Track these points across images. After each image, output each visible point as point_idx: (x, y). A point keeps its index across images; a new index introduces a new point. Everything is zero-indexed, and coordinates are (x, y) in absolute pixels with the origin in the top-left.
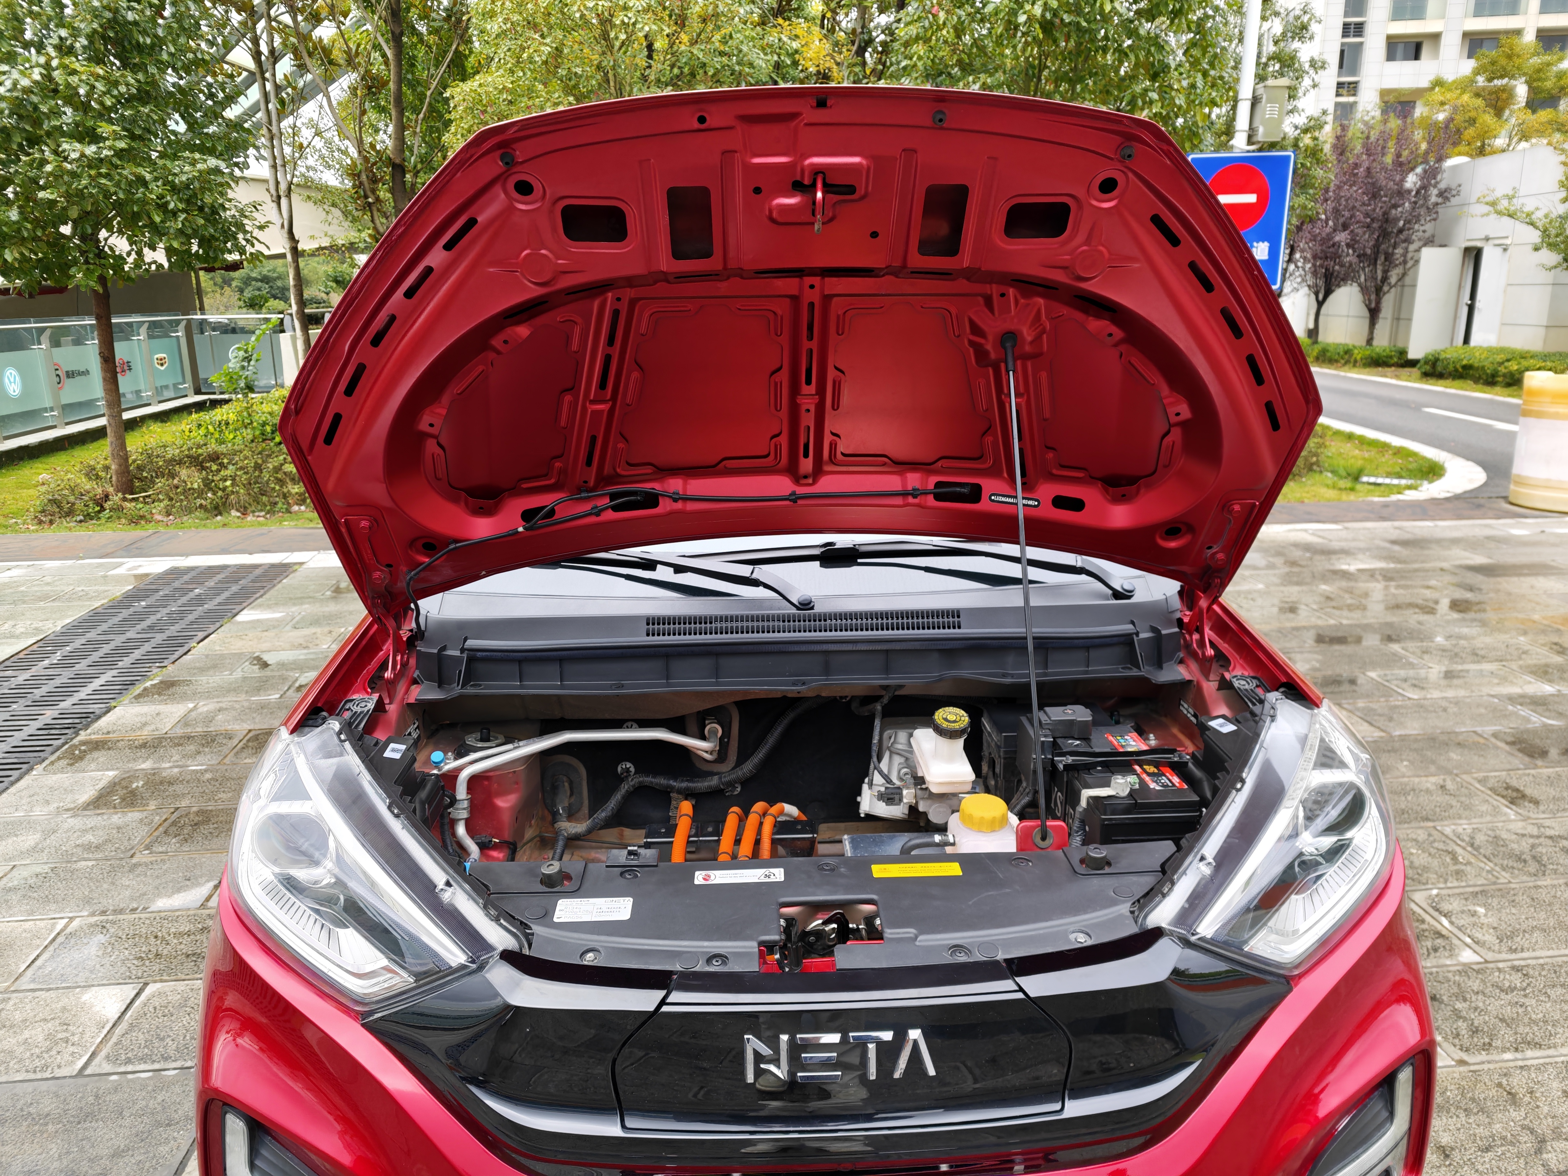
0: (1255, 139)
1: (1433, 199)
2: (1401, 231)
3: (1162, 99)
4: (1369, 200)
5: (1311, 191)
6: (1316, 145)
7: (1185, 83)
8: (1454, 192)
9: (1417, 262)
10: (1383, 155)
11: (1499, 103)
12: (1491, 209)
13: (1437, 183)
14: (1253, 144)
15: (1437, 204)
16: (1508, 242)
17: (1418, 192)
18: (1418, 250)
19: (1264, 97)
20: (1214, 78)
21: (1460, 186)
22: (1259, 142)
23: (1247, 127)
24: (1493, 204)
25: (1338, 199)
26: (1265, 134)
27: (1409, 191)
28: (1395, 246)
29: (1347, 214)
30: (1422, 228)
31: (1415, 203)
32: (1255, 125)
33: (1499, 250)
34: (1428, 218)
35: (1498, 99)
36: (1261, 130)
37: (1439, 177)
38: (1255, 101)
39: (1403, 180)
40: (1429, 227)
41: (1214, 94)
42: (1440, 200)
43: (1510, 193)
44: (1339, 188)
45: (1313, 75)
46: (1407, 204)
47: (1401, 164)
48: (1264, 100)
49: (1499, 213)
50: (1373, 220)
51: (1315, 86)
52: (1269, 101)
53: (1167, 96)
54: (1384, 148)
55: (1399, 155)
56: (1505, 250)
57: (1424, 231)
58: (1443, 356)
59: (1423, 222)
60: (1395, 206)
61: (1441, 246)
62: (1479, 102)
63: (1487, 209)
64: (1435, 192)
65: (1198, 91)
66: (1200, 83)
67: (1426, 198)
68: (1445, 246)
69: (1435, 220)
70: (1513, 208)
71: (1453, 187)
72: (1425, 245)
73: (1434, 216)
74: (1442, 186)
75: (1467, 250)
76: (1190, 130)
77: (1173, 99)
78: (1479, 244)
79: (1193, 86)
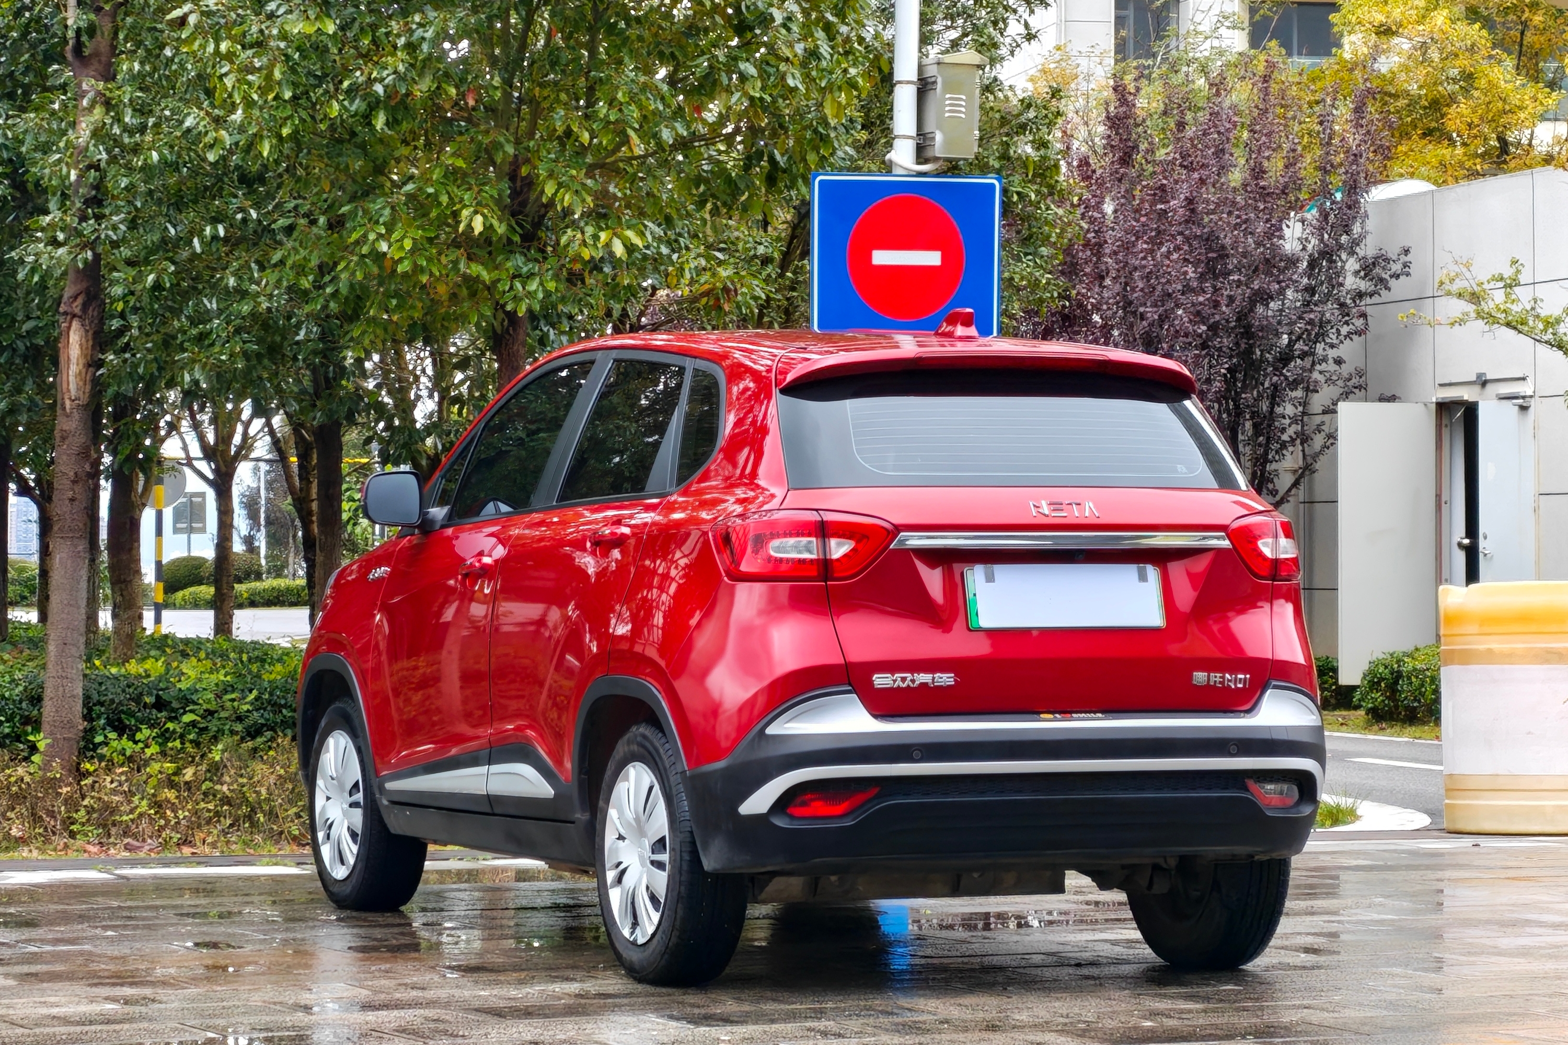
0: (929, 153)
1: (1351, 282)
2: (1285, 358)
3: (763, 75)
4: (1202, 278)
5: (1044, 251)
6: (1044, 158)
7: (799, 48)
8: (1396, 267)
9: (1332, 437)
10: (1223, 169)
11: (1529, 38)
12: (1470, 308)
13: (1356, 243)
14: (926, 161)
15: (1360, 295)
16: (1526, 389)
17: (1313, 264)
18: (1330, 411)
19: (939, 80)
20: (847, 40)
21: (1407, 252)
22: (936, 159)
23: (913, 131)
24: (1475, 298)
25: (1126, 273)
26: (947, 142)
27: (1292, 261)
28: (1275, 396)
29: (1152, 314)
30: (1332, 353)
31: (1311, 290)
32: (928, 129)
33: (1511, 408)
34: (1345, 330)
35: (1525, 25)
36: (939, 137)
37: (1356, 229)
38: (924, 87)
39: (1275, 231)
40: (1349, 350)
41: (853, 71)
42: (1364, 285)
43: (1508, 272)
44: (1127, 247)
45: (1026, 16)
46: (1290, 293)
47: (1264, 194)
48: (939, 86)
49: (1489, 318)
50: (1214, 328)
51: (1030, 37)
52: (948, 88)
53: (772, 70)
54: (1220, 152)
55: (1258, 172)
56: (1524, 408)
57: (1339, 362)
58: (1409, 665)
59: (1333, 338)
60: (1263, 297)
61: (1382, 399)
62: (1475, 32)
63: (1465, 307)
64: (1352, 265)
65: (824, 64)
66: (825, 49)
67: (1335, 282)
68: (1392, 399)
69: (1359, 333)
70: (1516, 308)
71: (1392, 254)
72: (1346, 395)
73: (1359, 323)
74: (1368, 249)
75: (1444, 408)
76: (815, 131)
77: (783, 77)
78: (1467, 394)
79: (813, 54)
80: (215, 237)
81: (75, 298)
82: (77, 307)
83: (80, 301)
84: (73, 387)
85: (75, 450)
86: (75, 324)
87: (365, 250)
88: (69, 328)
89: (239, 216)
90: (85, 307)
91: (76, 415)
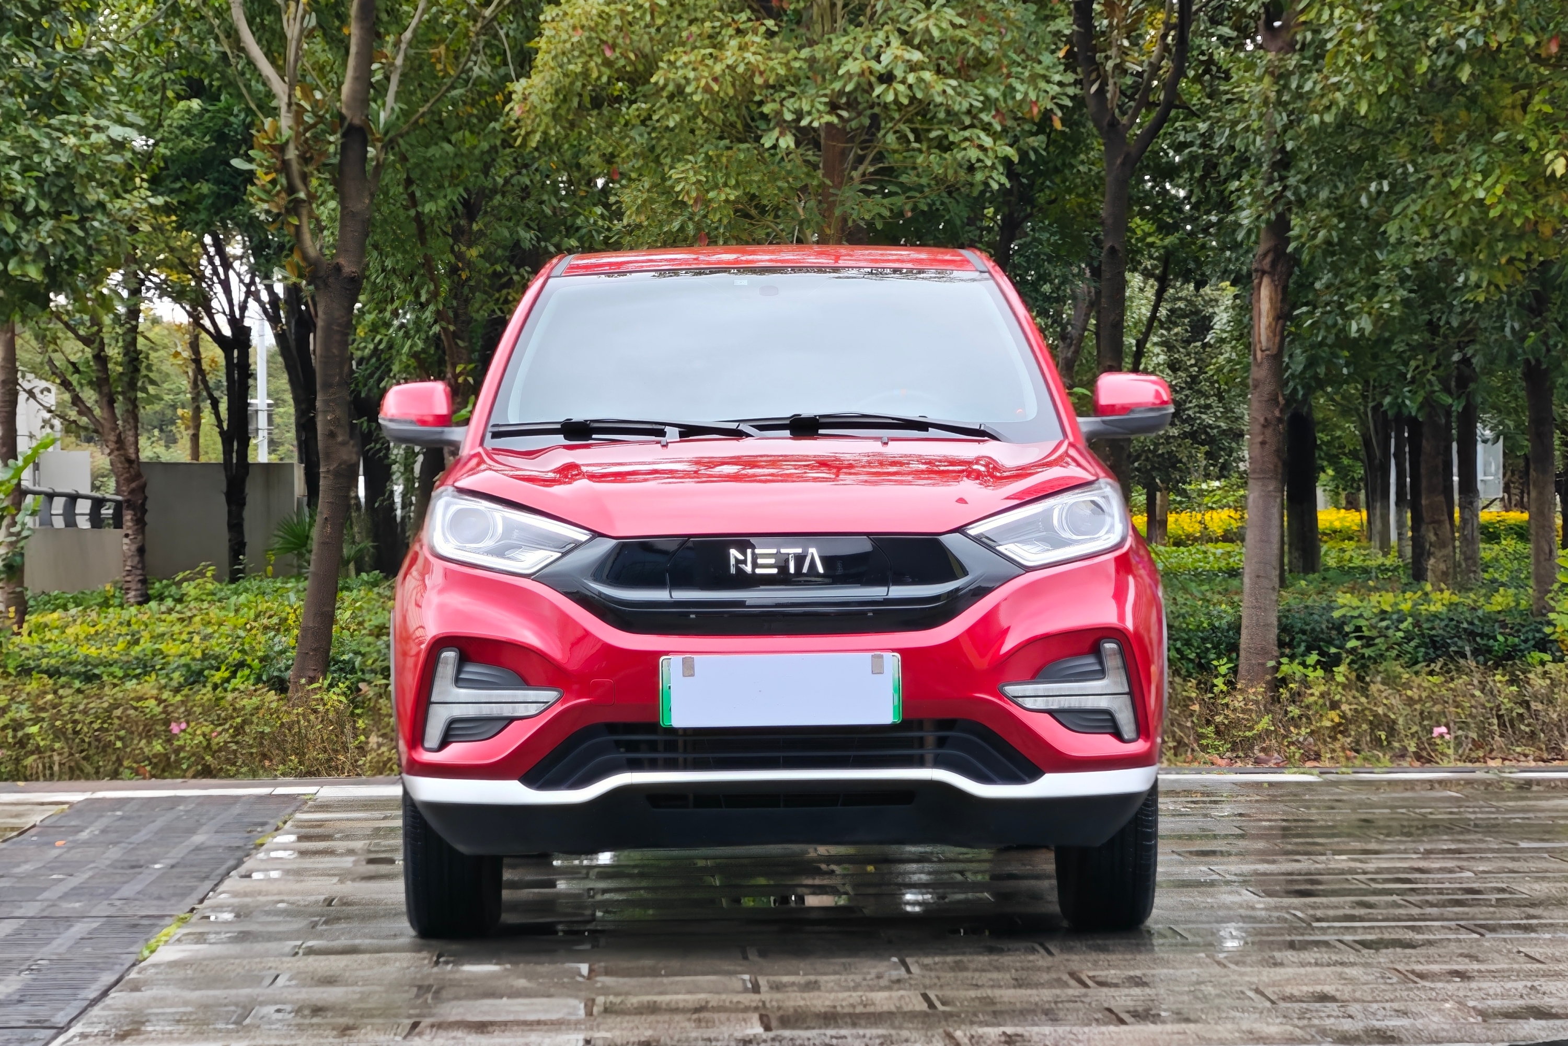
80: (1380, 192)
81: (1265, 255)
82: (1266, 264)
83: (1268, 260)
84: (1263, 338)
85: (1266, 397)
86: (1266, 281)
87: (1466, 197)
88: (1260, 284)
89: (1400, 171)
90: (1274, 264)
91: (1266, 365)
